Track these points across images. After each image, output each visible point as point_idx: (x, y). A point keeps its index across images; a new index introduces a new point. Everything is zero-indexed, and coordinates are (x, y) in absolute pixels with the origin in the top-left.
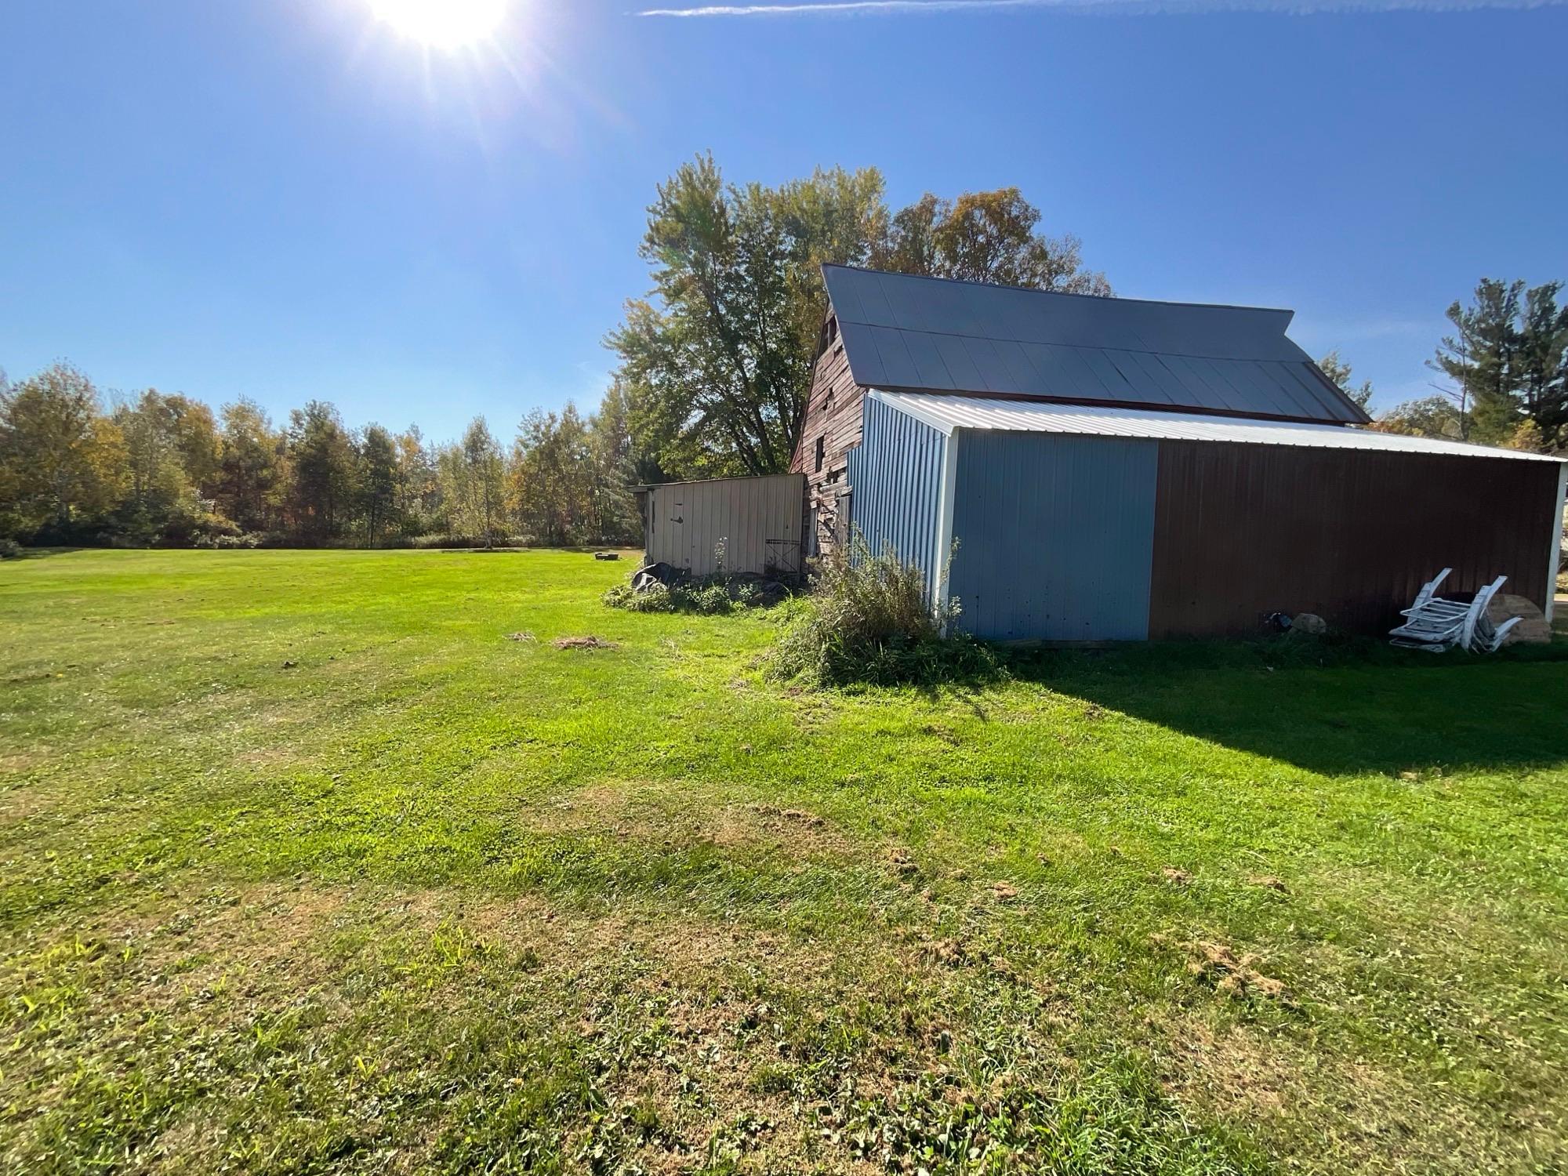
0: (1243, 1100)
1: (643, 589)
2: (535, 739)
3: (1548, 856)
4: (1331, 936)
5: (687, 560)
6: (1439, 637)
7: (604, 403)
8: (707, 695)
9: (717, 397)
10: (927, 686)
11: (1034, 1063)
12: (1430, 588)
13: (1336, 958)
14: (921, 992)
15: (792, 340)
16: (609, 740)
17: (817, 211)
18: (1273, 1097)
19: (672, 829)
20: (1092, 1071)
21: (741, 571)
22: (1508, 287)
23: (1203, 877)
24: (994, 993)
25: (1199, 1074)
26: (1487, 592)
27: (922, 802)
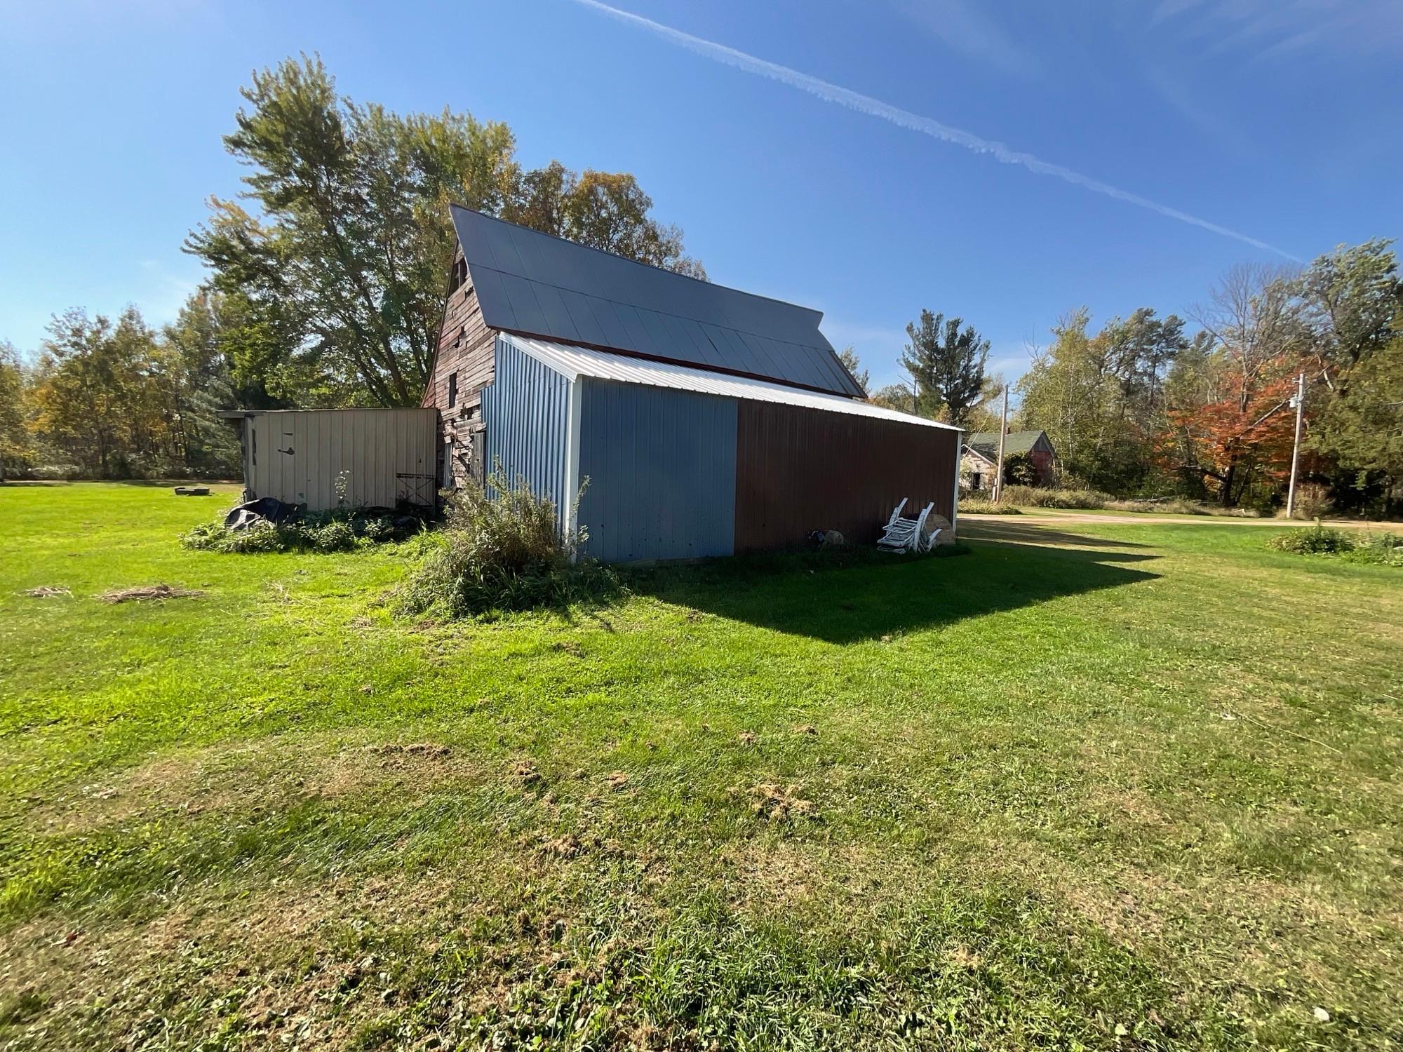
0: (783, 898)
1: (241, 527)
2: (62, 718)
3: (952, 679)
4: (840, 759)
5: (301, 495)
6: (902, 543)
7: (183, 313)
8: (323, 638)
9: (336, 322)
10: (558, 607)
11: (635, 923)
12: (897, 511)
13: (842, 773)
14: (539, 891)
15: (423, 274)
16: (181, 703)
17: (447, 151)
18: (802, 888)
19: (266, 792)
20: (679, 913)
21: (368, 505)
22: (935, 317)
23: (767, 735)
24: (604, 873)
25: (755, 888)
26: (925, 513)
27: (548, 715)
